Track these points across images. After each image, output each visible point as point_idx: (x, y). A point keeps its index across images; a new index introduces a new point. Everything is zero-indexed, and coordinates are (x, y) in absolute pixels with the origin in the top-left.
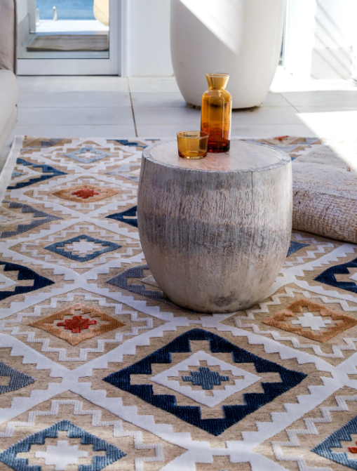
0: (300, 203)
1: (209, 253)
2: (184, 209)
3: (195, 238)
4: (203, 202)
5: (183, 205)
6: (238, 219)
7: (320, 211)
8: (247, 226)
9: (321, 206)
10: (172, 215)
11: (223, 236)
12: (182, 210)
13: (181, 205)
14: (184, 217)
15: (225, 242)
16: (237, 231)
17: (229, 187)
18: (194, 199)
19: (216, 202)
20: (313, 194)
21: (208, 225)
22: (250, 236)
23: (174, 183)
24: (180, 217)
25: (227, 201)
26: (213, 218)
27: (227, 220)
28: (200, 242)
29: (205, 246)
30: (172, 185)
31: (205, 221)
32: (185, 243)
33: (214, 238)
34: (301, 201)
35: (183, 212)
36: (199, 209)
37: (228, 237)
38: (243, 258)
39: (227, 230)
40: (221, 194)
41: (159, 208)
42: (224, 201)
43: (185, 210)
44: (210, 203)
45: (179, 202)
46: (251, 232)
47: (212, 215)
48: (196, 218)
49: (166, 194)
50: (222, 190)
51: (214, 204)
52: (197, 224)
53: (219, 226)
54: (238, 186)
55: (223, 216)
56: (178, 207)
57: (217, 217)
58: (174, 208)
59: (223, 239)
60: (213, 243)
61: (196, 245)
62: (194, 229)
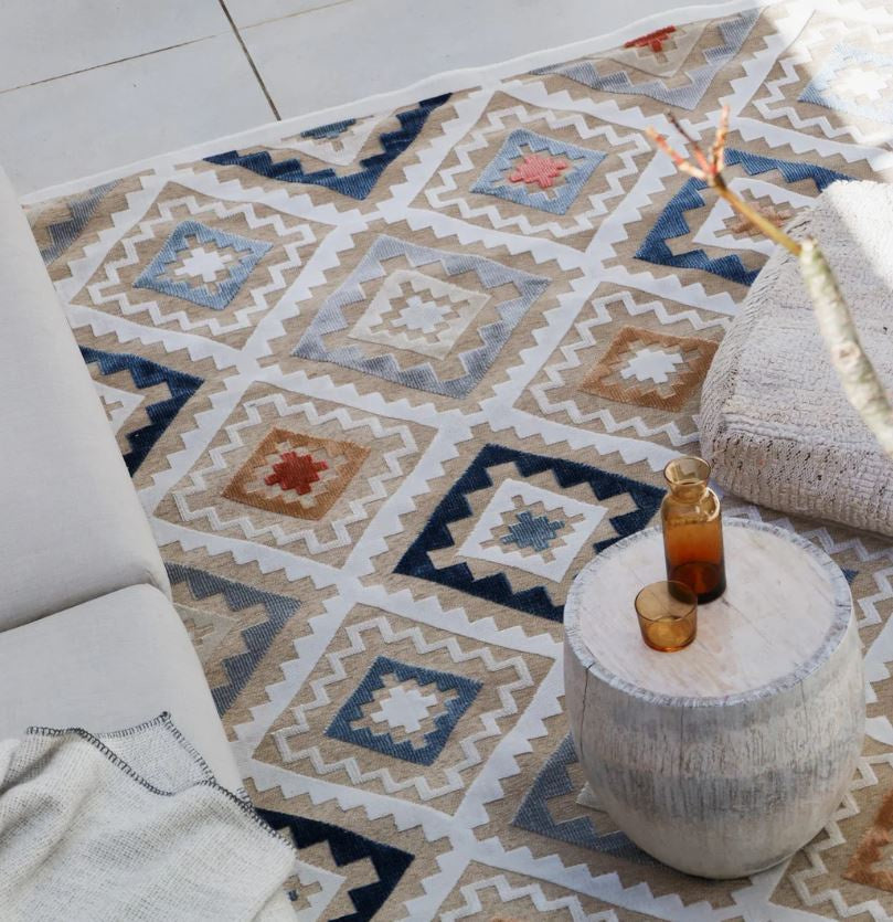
0: (820, 477)
1: (742, 817)
2: (688, 765)
3: (715, 802)
4: (723, 751)
5: (686, 759)
6: (787, 758)
7: (868, 496)
8: (804, 761)
9: (867, 487)
10: (667, 773)
11: (765, 790)
12: (684, 766)
13: (681, 758)
14: (690, 775)
15: (768, 796)
16: (788, 775)
17: (766, 718)
18: (706, 748)
19: (747, 746)
20: (844, 456)
21: (736, 780)
22: (810, 772)
23: (662, 726)
24: (681, 778)
25: (765, 739)
26: (746, 769)
27: (768, 765)
28: (726, 806)
29: (734, 810)
30: (658, 728)
31: (730, 777)
32: (696, 811)
33: (750, 796)
34: (822, 472)
35: (688, 769)
36: (717, 761)
37: (774, 788)
38: (802, 806)
39: (771, 779)
40: (753, 732)
41: (635, 761)
42: (760, 741)
43: (691, 766)
44: (736, 750)
45: (677, 753)
46: (811, 767)
47: (741, 766)
48: (713, 775)
49: (648, 741)
50: (756, 726)
51: (744, 750)
52: (717, 783)
53: (755, 778)
54: (781, 712)
55: (763, 761)
56: (677, 762)
57: (751, 767)
58: (667, 763)
59: (766, 792)
60: (749, 803)
61: (717, 811)
62: (711, 791)
